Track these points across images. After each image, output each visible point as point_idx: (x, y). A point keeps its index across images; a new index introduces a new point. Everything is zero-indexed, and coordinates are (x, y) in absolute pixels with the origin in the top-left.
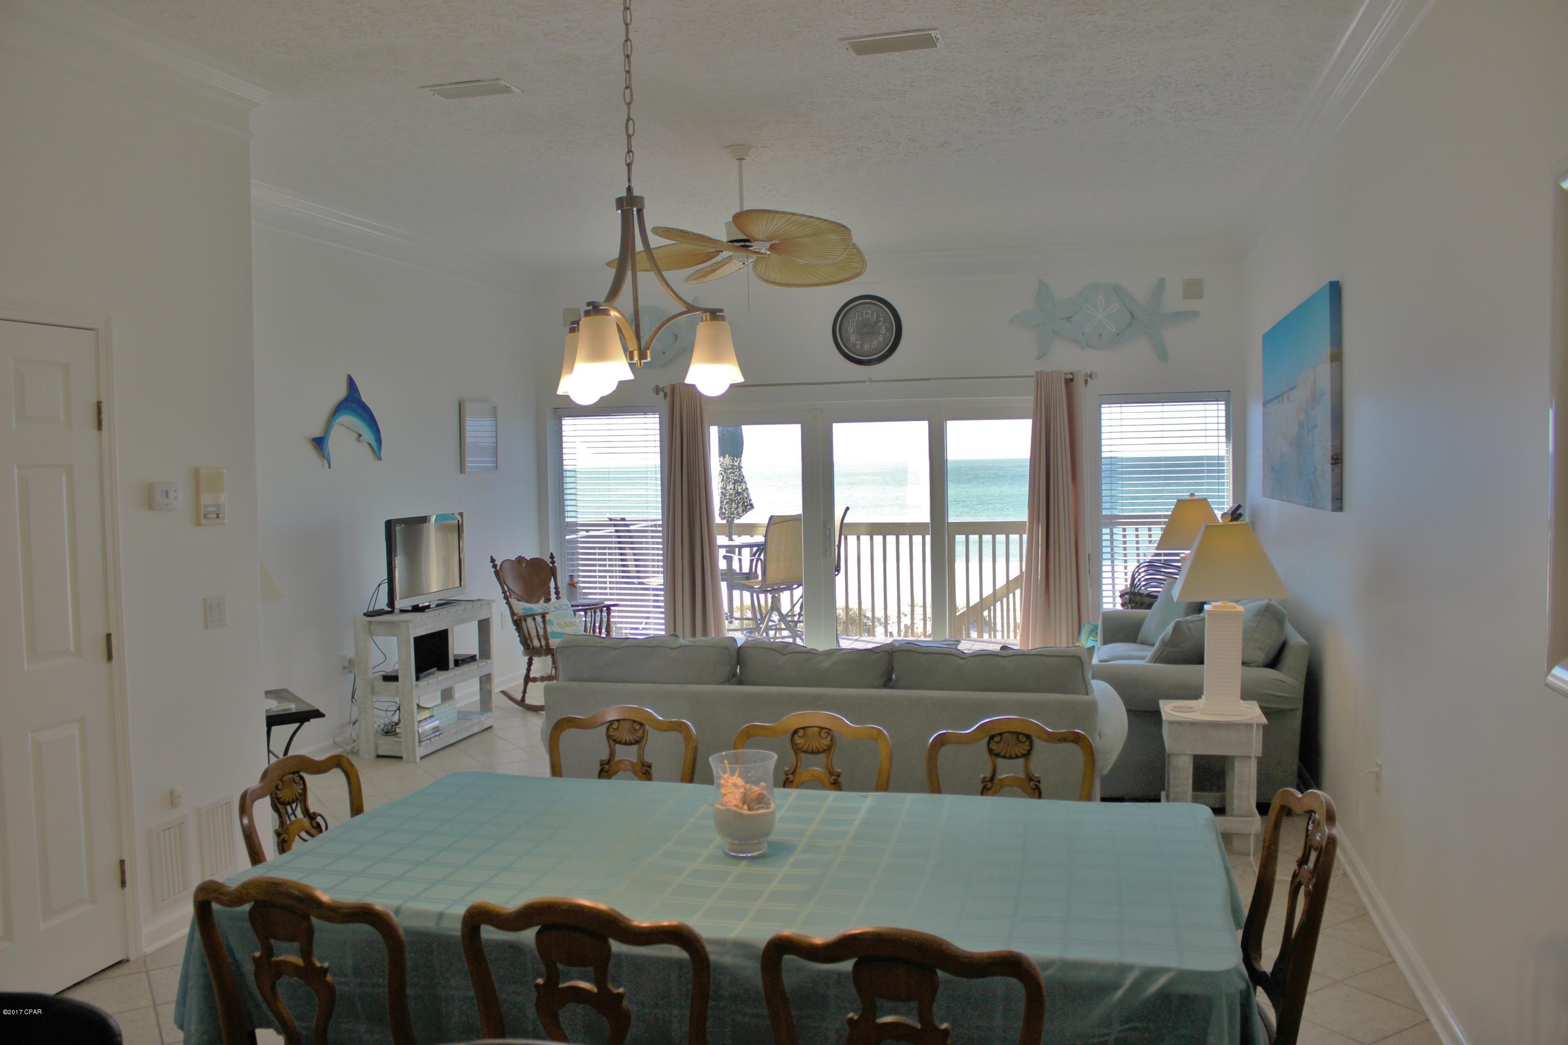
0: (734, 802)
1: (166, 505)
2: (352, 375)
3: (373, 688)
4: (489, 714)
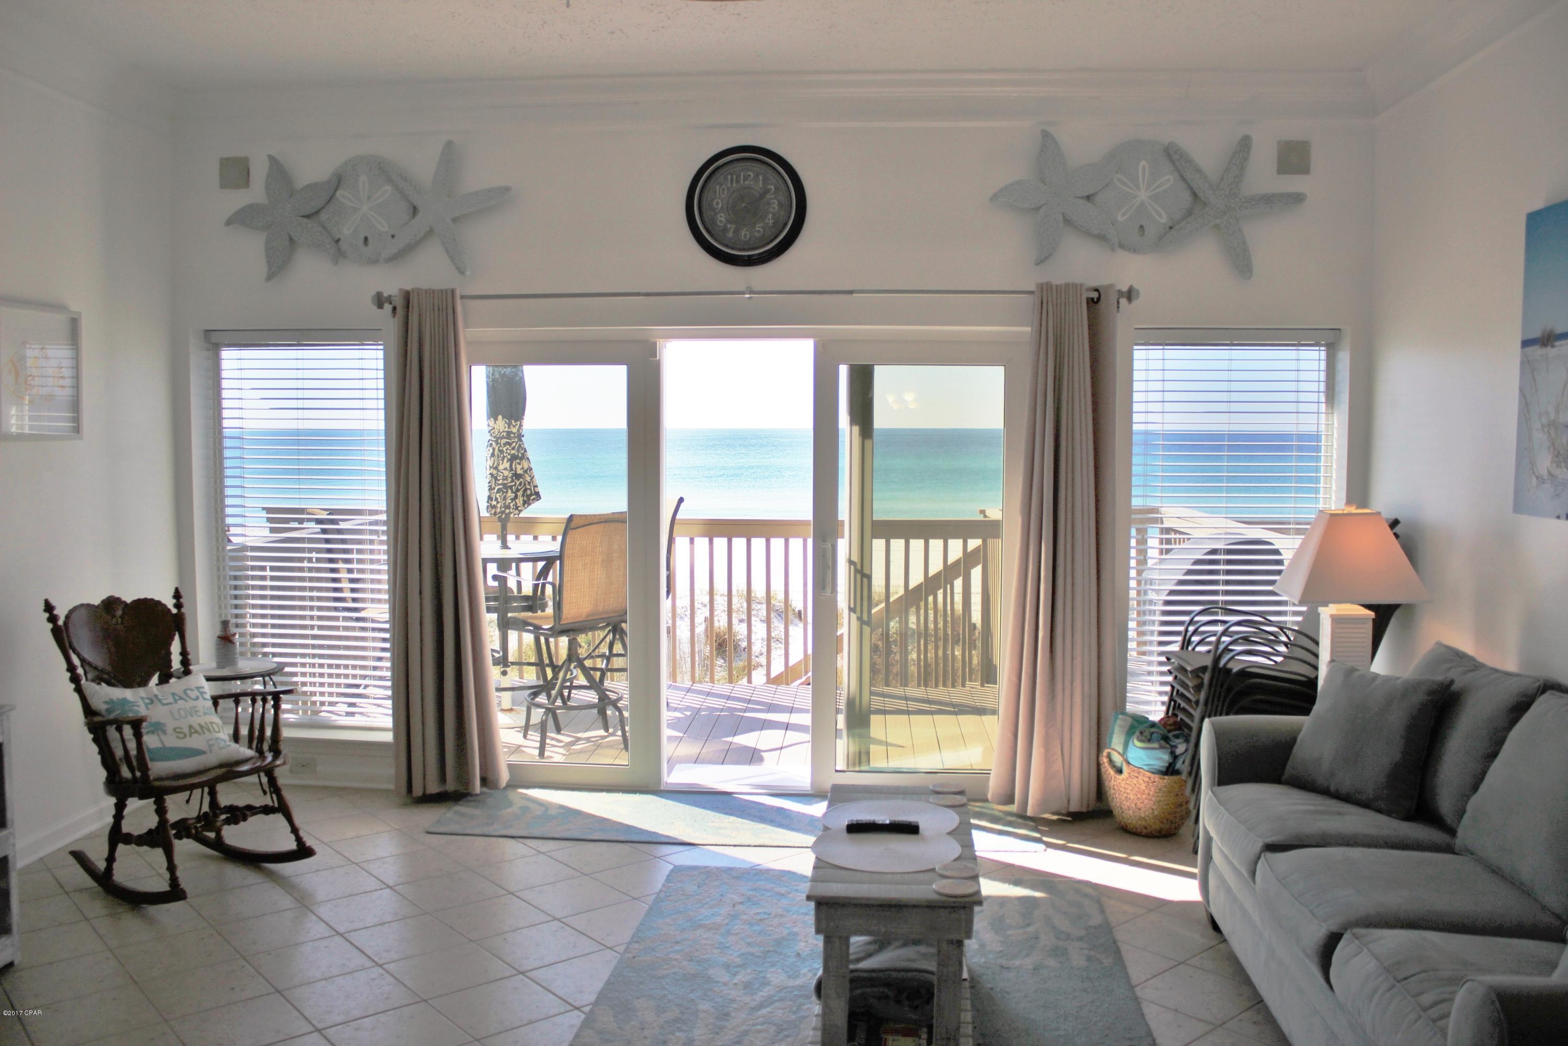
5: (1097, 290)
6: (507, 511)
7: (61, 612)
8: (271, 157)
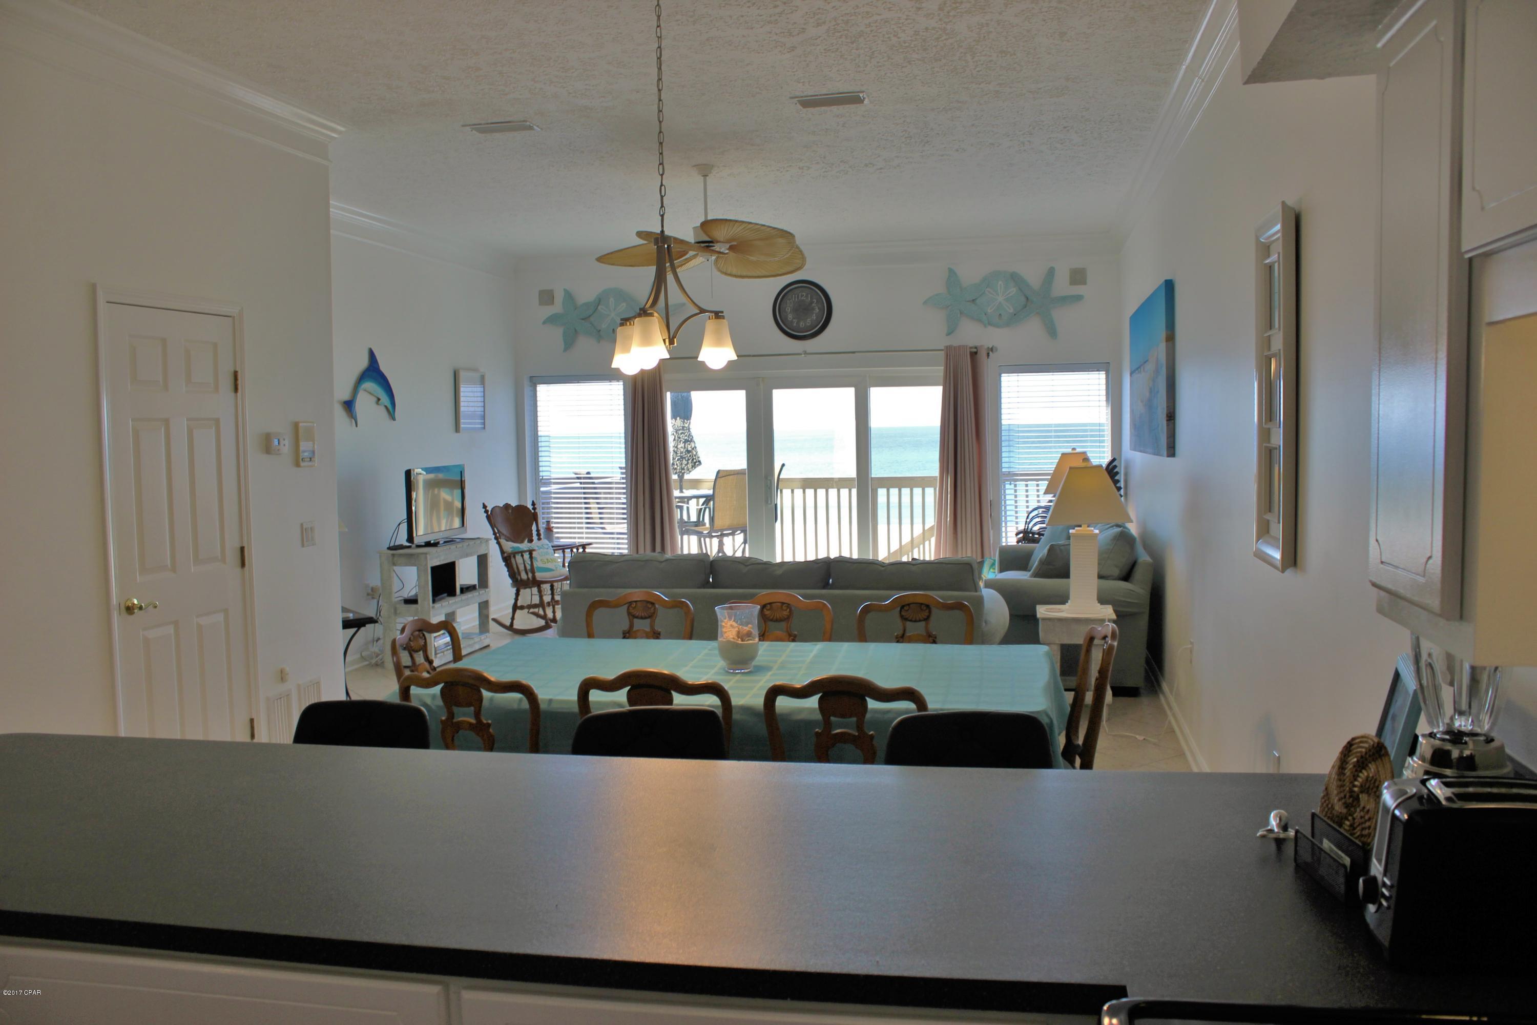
0: (732, 637)
1: (278, 450)
2: (373, 349)
3: (395, 610)
4: (487, 634)
5: (976, 348)
6: (683, 471)
7: (489, 509)
8: (565, 290)
